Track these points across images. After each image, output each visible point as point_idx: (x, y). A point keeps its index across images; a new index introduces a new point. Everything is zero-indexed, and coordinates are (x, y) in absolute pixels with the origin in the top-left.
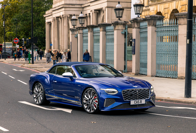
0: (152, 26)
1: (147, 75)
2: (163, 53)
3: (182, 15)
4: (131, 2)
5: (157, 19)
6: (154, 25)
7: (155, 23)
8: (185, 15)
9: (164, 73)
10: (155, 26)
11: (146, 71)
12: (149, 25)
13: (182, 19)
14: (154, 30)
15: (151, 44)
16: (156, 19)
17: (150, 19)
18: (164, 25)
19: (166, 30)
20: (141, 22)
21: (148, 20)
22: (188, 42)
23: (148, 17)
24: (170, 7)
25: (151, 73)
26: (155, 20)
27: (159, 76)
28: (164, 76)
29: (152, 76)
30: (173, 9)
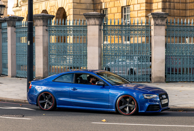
0: (11, 26)
1: (7, 75)
2: (22, 53)
3: (38, 17)
4: (7, 2)
5: (17, 20)
6: (13, 26)
7: (14, 23)
8: (40, 17)
9: (23, 74)
10: (15, 27)
11: (7, 72)
12: (9, 26)
13: (38, 21)
14: (14, 31)
15: (11, 45)
16: (15, 19)
17: (9, 20)
18: (23, 26)
19: (24, 31)
20: (2, 22)
21: (7, 20)
22: (29, 44)
23: (8, 17)
24: (40, 8)
25: (12, 74)
26: (15, 21)
27: (19, 76)
28: (23, 77)
29: (12, 77)
30: (43, 10)
